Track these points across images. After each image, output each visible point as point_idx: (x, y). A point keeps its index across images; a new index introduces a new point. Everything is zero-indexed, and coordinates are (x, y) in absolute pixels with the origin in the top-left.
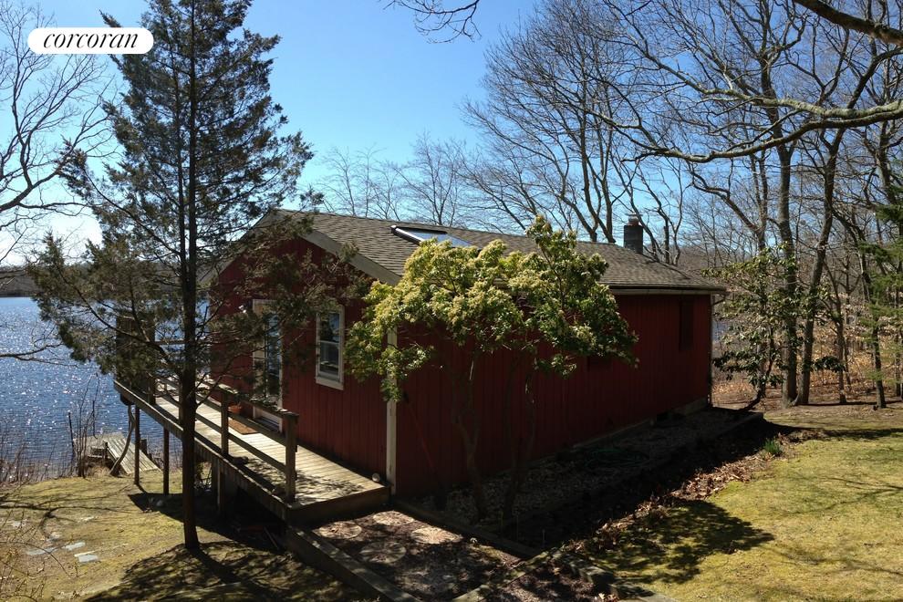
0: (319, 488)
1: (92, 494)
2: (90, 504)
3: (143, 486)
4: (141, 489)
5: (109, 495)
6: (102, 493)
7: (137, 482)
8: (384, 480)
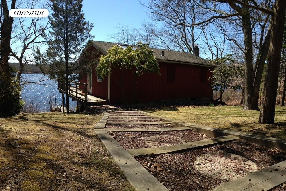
0: (93, 101)
8: (107, 100)
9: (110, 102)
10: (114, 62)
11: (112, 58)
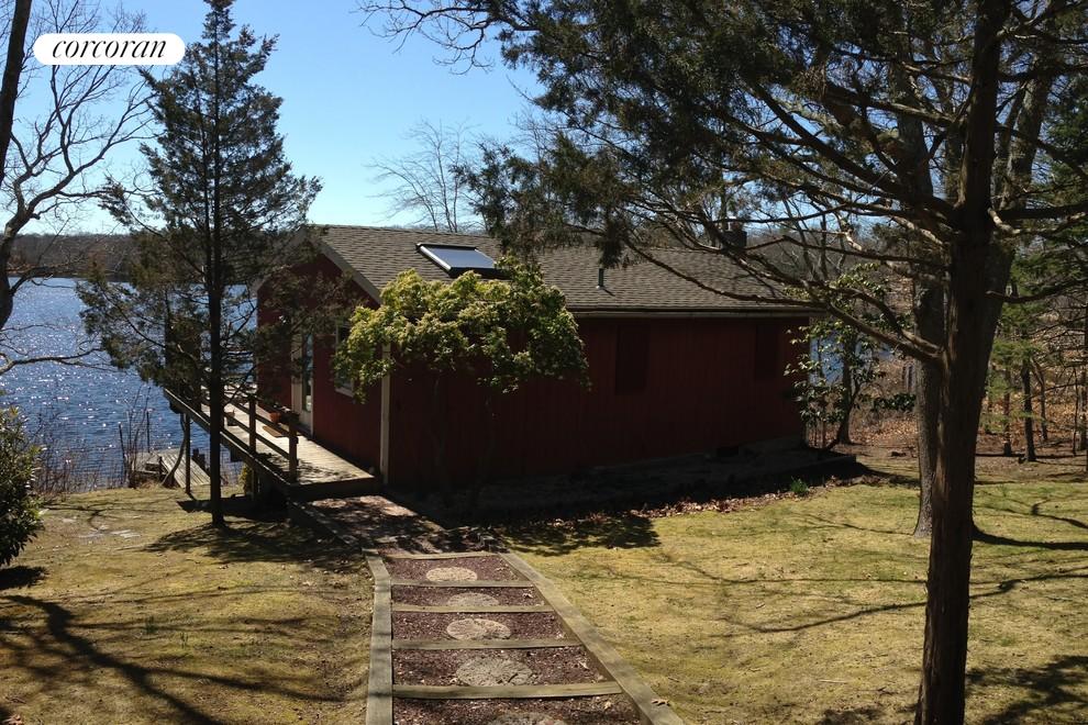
0: (321, 475)
1: (140, 500)
2: (137, 507)
3: (194, 495)
4: (192, 497)
5: (157, 501)
6: (150, 500)
7: (188, 491)
8: (377, 473)
9: (386, 481)
10: (405, 344)
11: (397, 325)
